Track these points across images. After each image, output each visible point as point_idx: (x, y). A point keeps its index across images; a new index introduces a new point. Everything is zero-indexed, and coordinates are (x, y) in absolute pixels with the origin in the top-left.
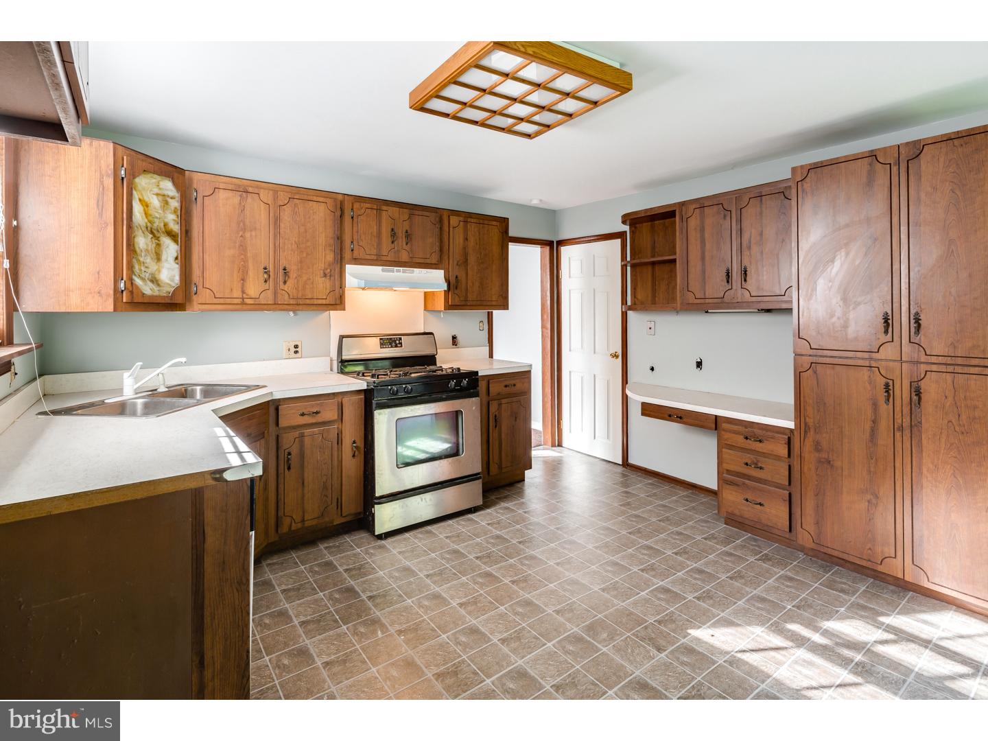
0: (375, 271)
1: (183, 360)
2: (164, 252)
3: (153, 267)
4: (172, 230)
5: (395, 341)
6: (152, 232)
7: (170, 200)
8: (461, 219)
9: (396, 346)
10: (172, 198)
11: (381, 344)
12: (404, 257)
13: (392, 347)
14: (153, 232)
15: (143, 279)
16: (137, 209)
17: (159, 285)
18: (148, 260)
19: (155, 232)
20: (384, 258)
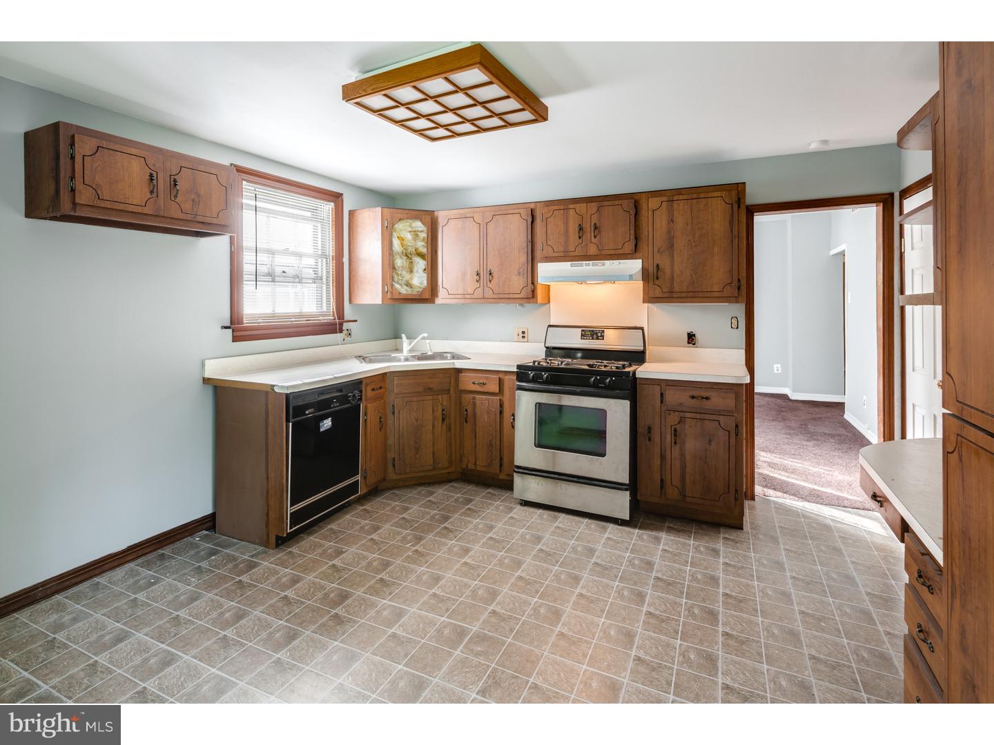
0: (565, 267)
1: (426, 335)
2: (415, 267)
3: (407, 276)
4: (421, 252)
5: (597, 334)
6: (406, 255)
7: (419, 233)
8: (664, 199)
9: (597, 338)
10: (421, 232)
11: (582, 335)
12: (593, 250)
13: (593, 339)
14: (408, 256)
15: (400, 285)
16: (396, 243)
17: (411, 287)
18: (404, 273)
19: (409, 255)
20: (572, 254)
